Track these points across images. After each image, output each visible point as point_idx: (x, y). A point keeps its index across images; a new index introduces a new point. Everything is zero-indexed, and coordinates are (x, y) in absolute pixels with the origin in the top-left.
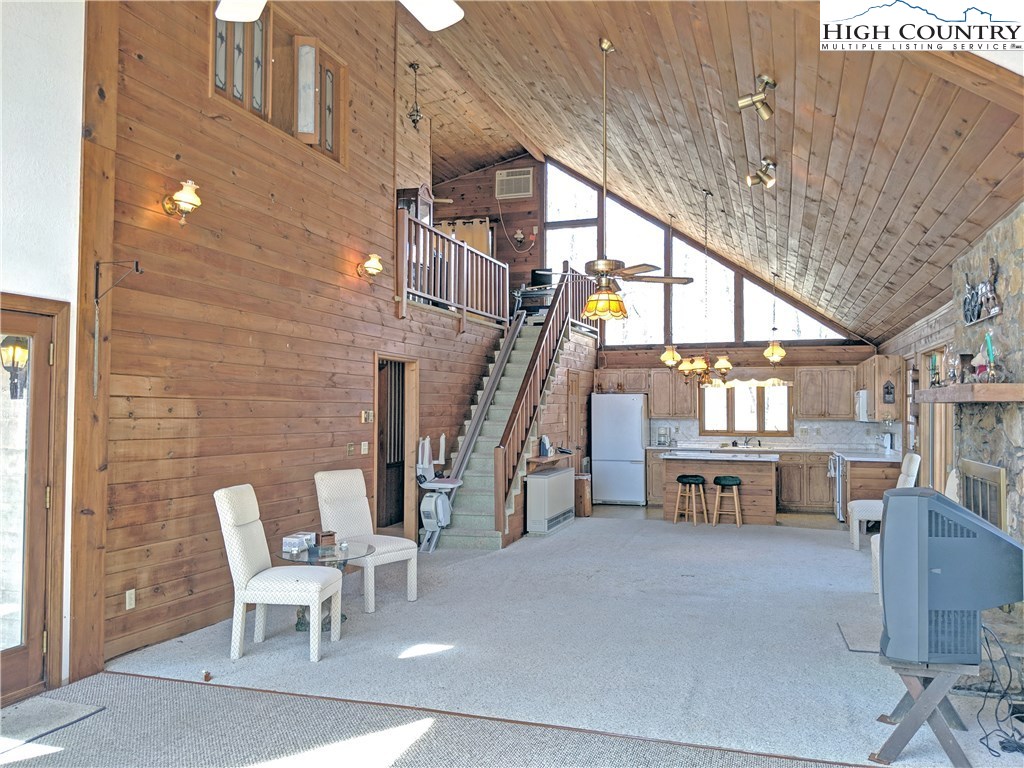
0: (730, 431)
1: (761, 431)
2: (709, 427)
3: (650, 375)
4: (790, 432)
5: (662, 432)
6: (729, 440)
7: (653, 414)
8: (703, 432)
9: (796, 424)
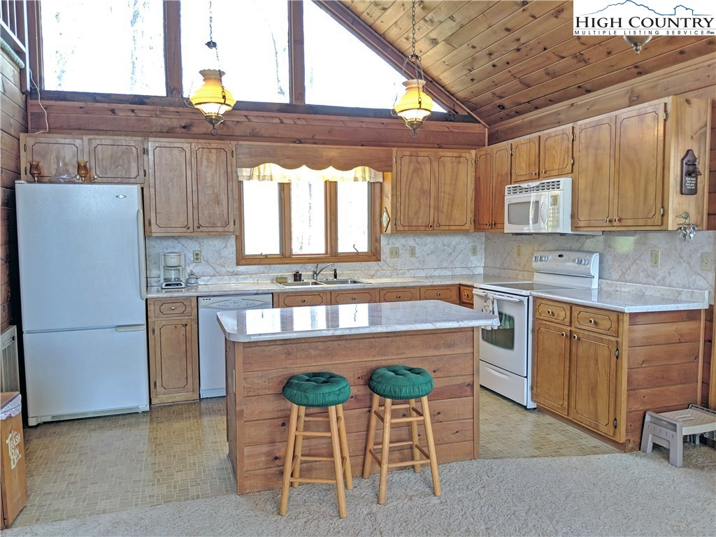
0: (285, 256)
1: (333, 255)
2: (250, 250)
3: (145, 151)
4: (374, 254)
5: (173, 261)
6: (287, 271)
7: (154, 228)
8: (242, 259)
9: (384, 241)
